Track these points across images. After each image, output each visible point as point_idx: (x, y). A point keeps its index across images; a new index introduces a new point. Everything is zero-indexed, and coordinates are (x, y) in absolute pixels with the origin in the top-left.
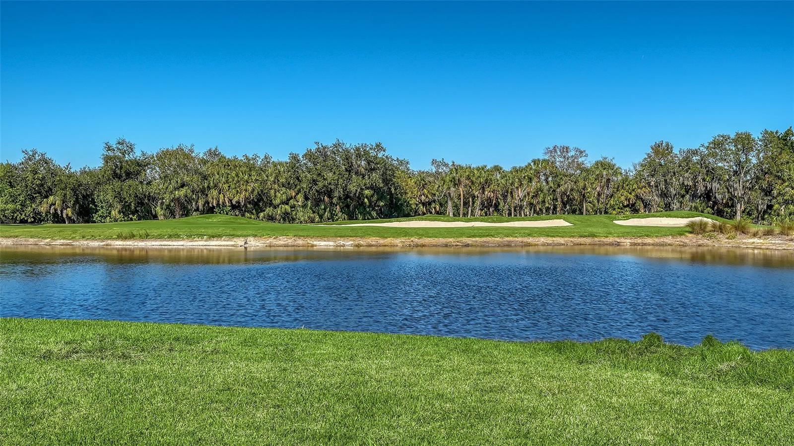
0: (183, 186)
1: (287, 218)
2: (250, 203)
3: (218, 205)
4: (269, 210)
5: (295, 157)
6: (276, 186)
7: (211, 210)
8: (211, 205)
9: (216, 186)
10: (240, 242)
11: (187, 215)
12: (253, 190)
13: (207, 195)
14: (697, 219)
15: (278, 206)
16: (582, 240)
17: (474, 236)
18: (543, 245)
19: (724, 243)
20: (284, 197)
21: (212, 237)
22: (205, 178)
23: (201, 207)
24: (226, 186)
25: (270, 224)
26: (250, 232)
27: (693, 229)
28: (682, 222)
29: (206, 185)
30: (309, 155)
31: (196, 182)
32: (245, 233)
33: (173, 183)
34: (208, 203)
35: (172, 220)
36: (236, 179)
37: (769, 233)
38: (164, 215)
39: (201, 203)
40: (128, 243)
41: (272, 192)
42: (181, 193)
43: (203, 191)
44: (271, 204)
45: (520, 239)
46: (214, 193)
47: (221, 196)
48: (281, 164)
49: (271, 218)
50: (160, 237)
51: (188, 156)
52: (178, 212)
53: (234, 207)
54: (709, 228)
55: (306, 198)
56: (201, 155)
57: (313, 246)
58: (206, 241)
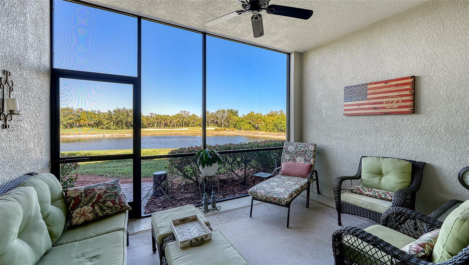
0: (71, 119)
1: (107, 128)
2: (95, 124)
3: (84, 125)
4: (102, 126)
5: (109, 111)
6: (104, 119)
7: (81, 126)
8: (81, 125)
9: (83, 119)
10: (102, 135)
11: (72, 127)
12: (97, 120)
13: (80, 122)
14: (216, 128)
15: (105, 125)
16: (193, 133)
17: (168, 132)
18: (184, 134)
19: (222, 133)
20: (107, 122)
21: (92, 134)
22: (79, 117)
23: (77, 125)
24: (87, 119)
25: (102, 130)
26: (105, 132)
27: (216, 130)
28: (214, 128)
29: (79, 119)
30: (114, 111)
31: (76, 118)
32: (103, 132)
33: (67, 118)
34: (80, 124)
35: (66, 129)
36: (90, 117)
37: (230, 130)
38: (64, 128)
39: (77, 124)
40: (63, 136)
41: (103, 121)
42: (71, 121)
43: (78, 121)
44: (102, 124)
45: (179, 133)
46: (83, 121)
47: (85, 122)
48: (105, 113)
49: (102, 128)
50: (74, 134)
51: (72, 110)
52: (69, 127)
53: (89, 125)
54: (219, 130)
55: (114, 123)
56: (76, 110)
57: (125, 136)
58: (90, 135)
